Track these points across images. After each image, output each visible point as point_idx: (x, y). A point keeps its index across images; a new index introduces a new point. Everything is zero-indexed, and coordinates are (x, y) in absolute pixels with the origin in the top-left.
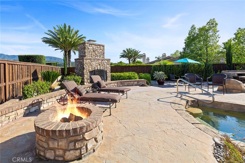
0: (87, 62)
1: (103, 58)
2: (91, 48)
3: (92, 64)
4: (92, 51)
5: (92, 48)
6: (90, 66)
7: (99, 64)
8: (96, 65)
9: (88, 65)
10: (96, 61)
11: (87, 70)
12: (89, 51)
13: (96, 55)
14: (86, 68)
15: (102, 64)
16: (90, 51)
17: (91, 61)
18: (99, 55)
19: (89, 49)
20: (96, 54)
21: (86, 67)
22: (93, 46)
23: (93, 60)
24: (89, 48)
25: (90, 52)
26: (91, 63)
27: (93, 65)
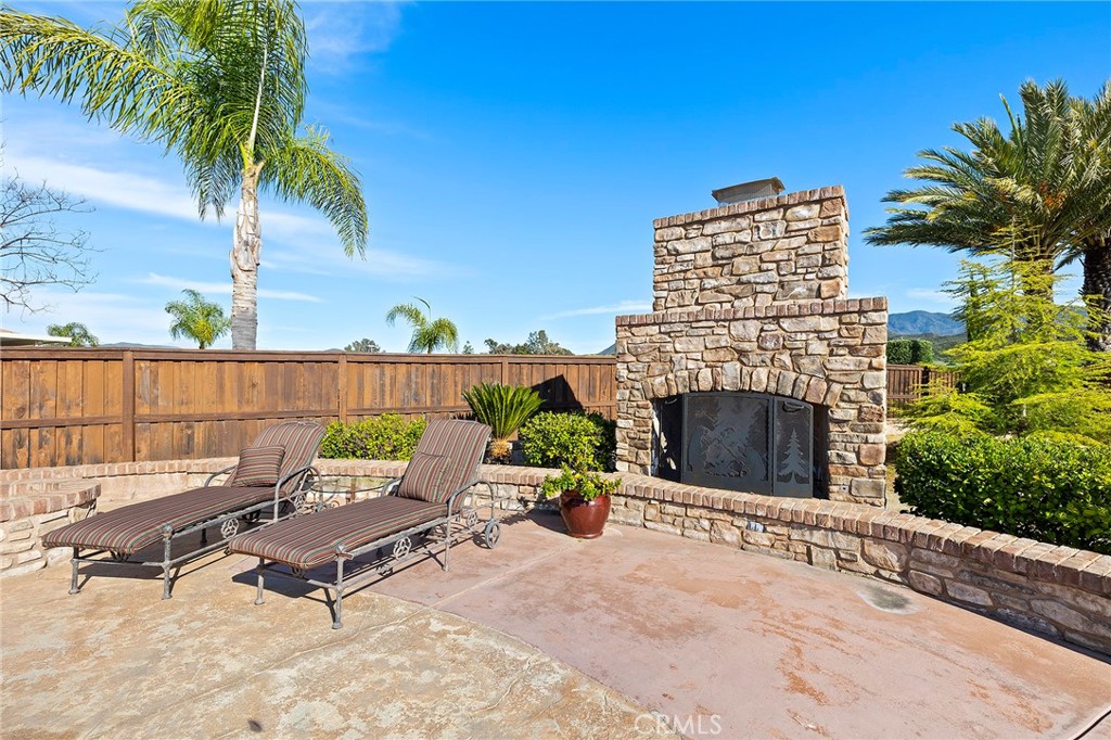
0: (638, 340)
1: (819, 295)
2: (699, 248)
3: (676, 352)
4: (710, 262)
5: (704, 244)
6: (657, 368)
7: (742, 353)
8: (709, 356)
9: (645, 359)
10: (703, 332)
11: (635, 392)
12: (678, 268)
13: (738, 290)
14: (632, 376)
15: (770, 345)
16: (685, 271)
17: (668, 334)
18: (778, 279)
19: (679, 258)
20: (739, 283)
21: (630, 371)
22: (709, 229)
23: (677, 327)
24: (678, 253)
25: (689, 275)
26: (669, 347)
27: (676, 357)
